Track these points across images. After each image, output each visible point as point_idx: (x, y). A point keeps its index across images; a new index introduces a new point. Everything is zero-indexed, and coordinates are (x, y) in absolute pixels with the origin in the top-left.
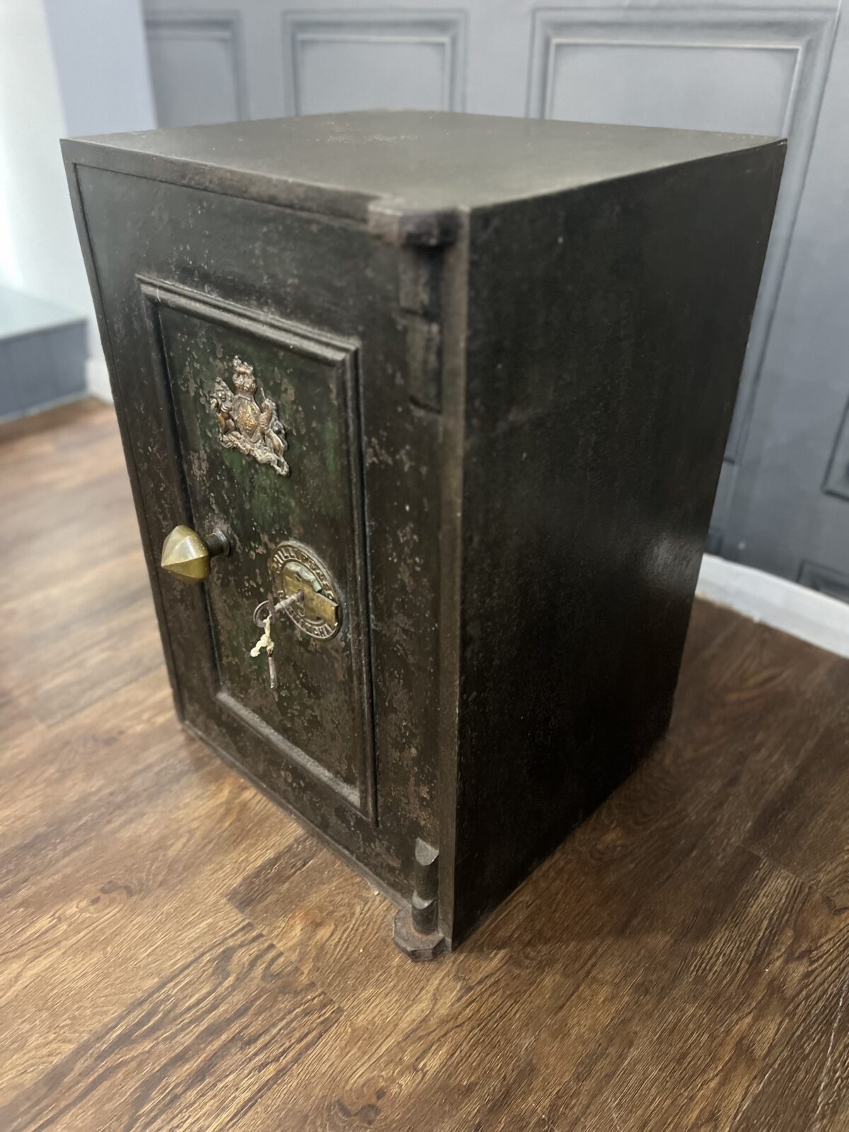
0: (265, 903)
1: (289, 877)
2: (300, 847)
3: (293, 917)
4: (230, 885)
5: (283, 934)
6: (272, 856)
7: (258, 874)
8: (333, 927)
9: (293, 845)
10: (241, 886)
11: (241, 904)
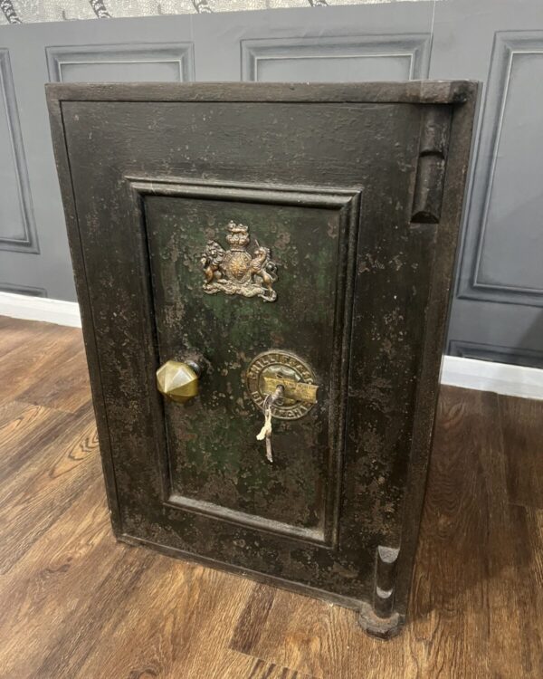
0: (261, 642)
1: (266, 617)
2: (260, 594)
3: (288, 643)
4: (228, 639)
5: (288, 658)
6: (244, 607)
7: (242, 623)
8: (318, 639)
9: (253, 594)
10: (235, 636)
11: (244, 648)
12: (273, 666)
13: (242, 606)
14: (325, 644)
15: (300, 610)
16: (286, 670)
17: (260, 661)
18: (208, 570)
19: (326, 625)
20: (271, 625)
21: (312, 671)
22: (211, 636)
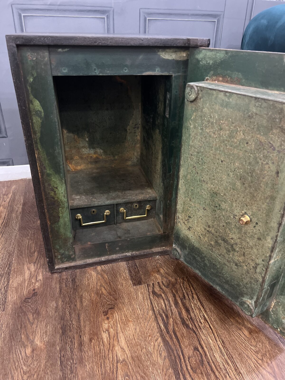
1: (138, 271)
2: (130, 265)
3: (152, 275)
4: (130, 284)
5: (156, 278)
7: (132, 277)
8: (161, 269)
9: (128, 266)
12: (153, 284)
13: (127, 272)
14: (165, 269)
15: (148, 263)
16: (158, 283)
17: (148, 285)
18: (103, 266)
19: (160, 263)
20: (142, 272)
21: (167, 279)
22: (124, 286)
